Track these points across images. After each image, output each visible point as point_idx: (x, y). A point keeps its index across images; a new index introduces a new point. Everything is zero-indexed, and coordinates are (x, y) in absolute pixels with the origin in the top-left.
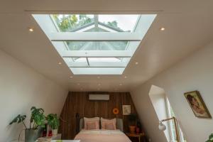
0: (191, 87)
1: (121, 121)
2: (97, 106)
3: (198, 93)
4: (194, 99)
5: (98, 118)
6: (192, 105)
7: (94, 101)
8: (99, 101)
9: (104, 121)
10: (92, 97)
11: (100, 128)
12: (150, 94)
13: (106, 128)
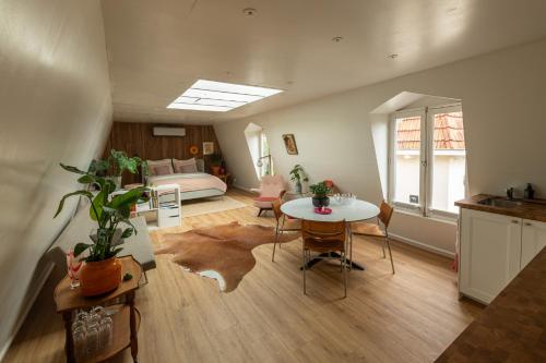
0: (288, 132)
1: (202, 163)
2: (165, 143)
3: (293, 136)
4: (289, 141)
5: (169, 161)
6: (287, 144)
7: (161, 137)
8: (170, 138)
9: (179, 163)
10: (158, 132)
11: (175, 172)
12: (246, 131)
13: (183, 171)
